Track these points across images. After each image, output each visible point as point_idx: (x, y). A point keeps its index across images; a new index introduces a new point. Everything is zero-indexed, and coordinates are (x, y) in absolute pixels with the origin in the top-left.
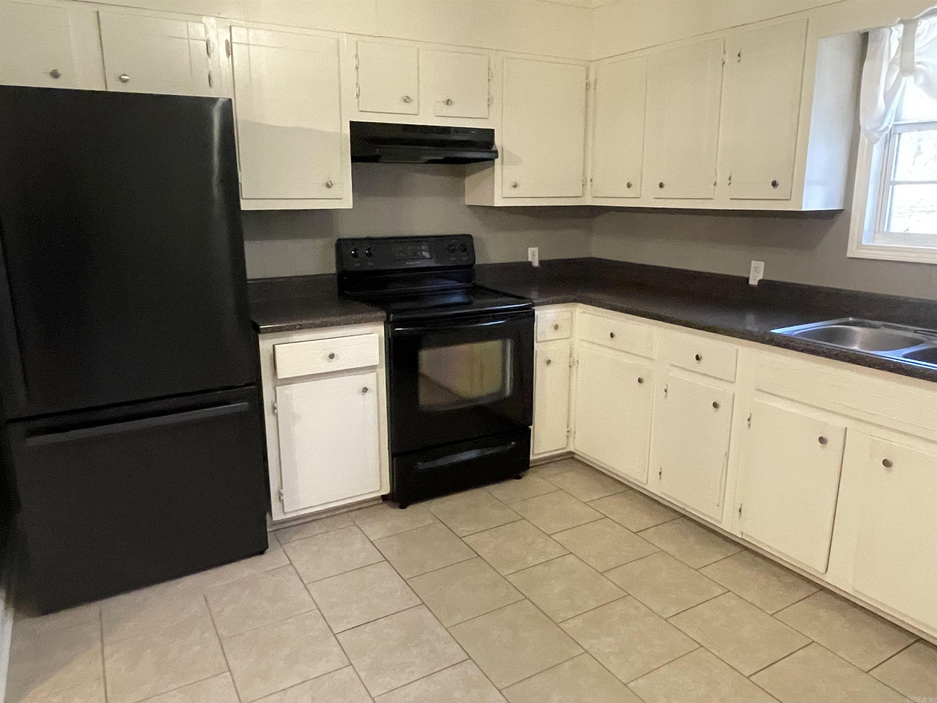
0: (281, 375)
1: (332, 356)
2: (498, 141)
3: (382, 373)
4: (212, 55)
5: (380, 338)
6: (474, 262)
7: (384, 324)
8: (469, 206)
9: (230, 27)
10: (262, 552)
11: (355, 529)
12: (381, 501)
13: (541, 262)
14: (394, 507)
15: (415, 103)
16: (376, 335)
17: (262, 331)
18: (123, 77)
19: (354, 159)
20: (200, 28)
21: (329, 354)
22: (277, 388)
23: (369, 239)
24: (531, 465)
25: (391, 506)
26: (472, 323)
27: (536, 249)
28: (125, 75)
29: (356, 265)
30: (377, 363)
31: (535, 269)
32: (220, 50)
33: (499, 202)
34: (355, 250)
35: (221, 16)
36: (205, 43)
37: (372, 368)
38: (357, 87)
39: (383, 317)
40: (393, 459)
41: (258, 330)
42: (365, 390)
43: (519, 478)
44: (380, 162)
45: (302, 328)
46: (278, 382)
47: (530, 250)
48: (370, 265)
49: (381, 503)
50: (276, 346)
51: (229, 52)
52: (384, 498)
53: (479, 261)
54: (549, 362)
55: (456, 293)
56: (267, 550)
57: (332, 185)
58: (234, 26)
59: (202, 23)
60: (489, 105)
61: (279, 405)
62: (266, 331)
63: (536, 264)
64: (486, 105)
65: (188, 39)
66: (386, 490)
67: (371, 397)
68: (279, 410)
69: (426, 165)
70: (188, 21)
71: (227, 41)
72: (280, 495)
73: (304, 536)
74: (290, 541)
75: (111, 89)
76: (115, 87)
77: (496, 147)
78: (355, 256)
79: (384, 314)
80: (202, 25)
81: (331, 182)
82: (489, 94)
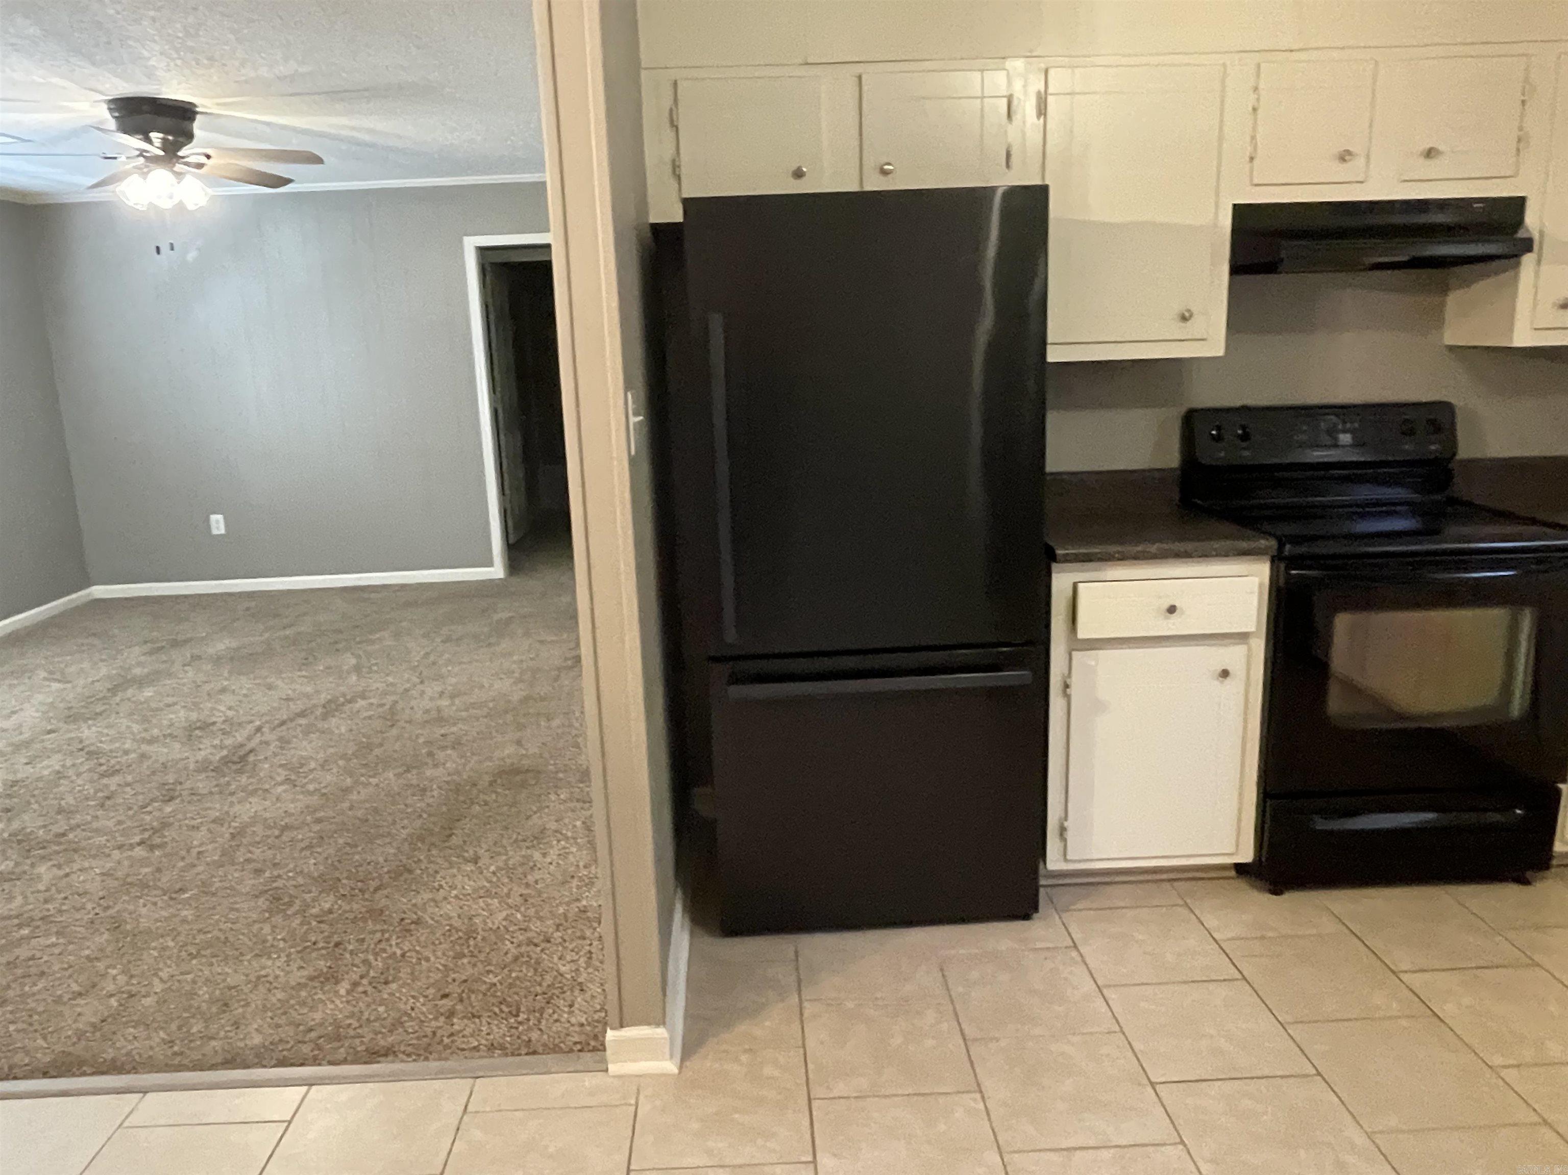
0: (1083, 633)
1: (1172, 610)
2: (1531, 219)
3: (1259, 647)
4: (1014, 118)
5: (1261, 585)
6: (1454, 454)
7: (1272, 562)
8: (1451, 348)
9: (1046, 72)
10: (1026, 917)
11: (1184, 911)
12: (1233, 873)
14: (1260, 889)
15: (1360, 162)
16: (1255, 581)
17: (1058, 558)
18: (886, 167)
19: (1236, 269)
20: (1000, 78)
21: (1166, 605)
22: (1074, 653)
23: (1245, 409)
24: (1554, 862)
25: (1253, 886)
26: (1447, 570)
28: (889, 164)
29: (1219, 455)
30: (1251, 627)
32: (1028, 108)
33: (1522, 338)
34: (1218, 428)
35: (1035, 54)
36: (1005, 101)
37: (1243, 637)
38: (1251, 142)
39: (1271, 547)
40: (1265, 802)
41: (1052, 557)
42: (1225, 674)
43: (1525, 882)
44: (1281, 273)
45: (1123, 558)
46: (1077, 644)
48: (1246, 455)
49: (1232, 878)
50: (1080, 585)
51: (1042, 110)
52: (1241, 869)
53: (1464, 452)
55: (1396, 512)
56: (1035, 916)
57: (1191, 316)
58: (1052, 67)
59: (1005, 69)
60: (1518, 150)
61: (1074, 681)
62: (1067, 559)
64: (1514, 151)
65: (983, 97)
66: (1247, 855)
67: (1233, 688)
68: (1073, 691)
69: (1370, 273)
70: (982, 71)
71: (1039, 93)
72: (1063, 830)
73: (1094, 906)
74: (1073, 907)
75: (868, 188)
76: (874, 184)
77: (1528, 231)
78: (1218, 439)
79: (1273, 543)
80: (1005, 72)
81: (1189, 311)
82: (1521, 129)
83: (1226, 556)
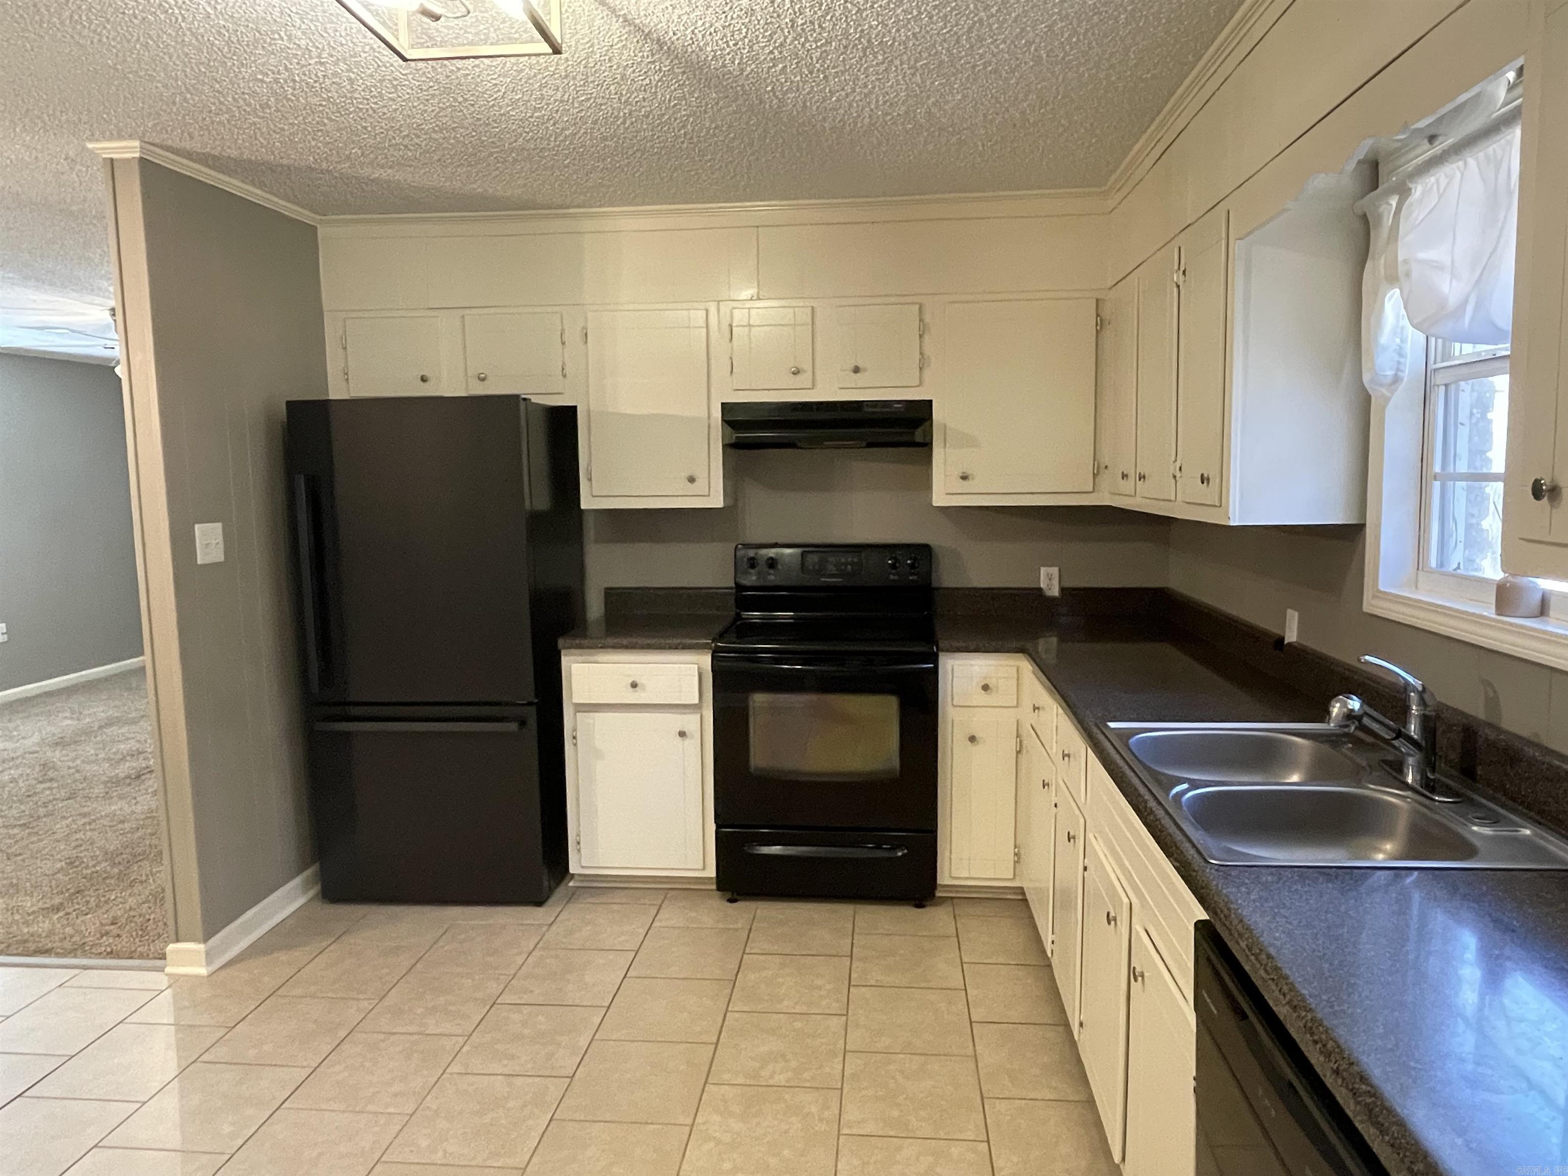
1: (635, 684)
3: (708, 715)
4: (566, 345)
5: (702, 670)
6: (931, 584)
7: (712, 653)
10: (539, 904)
11: (654, 909)
12: (714, 887)
13: (1063, 590)
15: (808, 375)
18: (481, 376)
21: (630, 681)
22: (578, 714)
27: (1055, 571)
28: (483, 374)
29: (752, 578)
30: (697, 700)
31: (1053, 599)
33: (940, 501)
34: (752, 559)
36: (560, 333)
37: (693, 707)
38: (730, 362)
39: (711, 645)
42: (681, 735)
43: (919, 906)
45: (605, 647)
46: (579, 708)
47: (1043, 571)
48: (772, 579)
49: (714, 890)
50: (572, 665)
54: (972, 739)
57: (696, 479)
60: (921, 368)
61: (579, 735)
62: (567, 647)
63: (1055, 592)
64: (917, 368)
67: (692, 746)
68: (579, 741)
71: (582, 328)
72: (577, 844)
74: (582, 901)
78: (752, 566)
79: (709, 641)
80: (559, 315)
81: (694, 475)
82: (921, 354)
83: (676, 648)
